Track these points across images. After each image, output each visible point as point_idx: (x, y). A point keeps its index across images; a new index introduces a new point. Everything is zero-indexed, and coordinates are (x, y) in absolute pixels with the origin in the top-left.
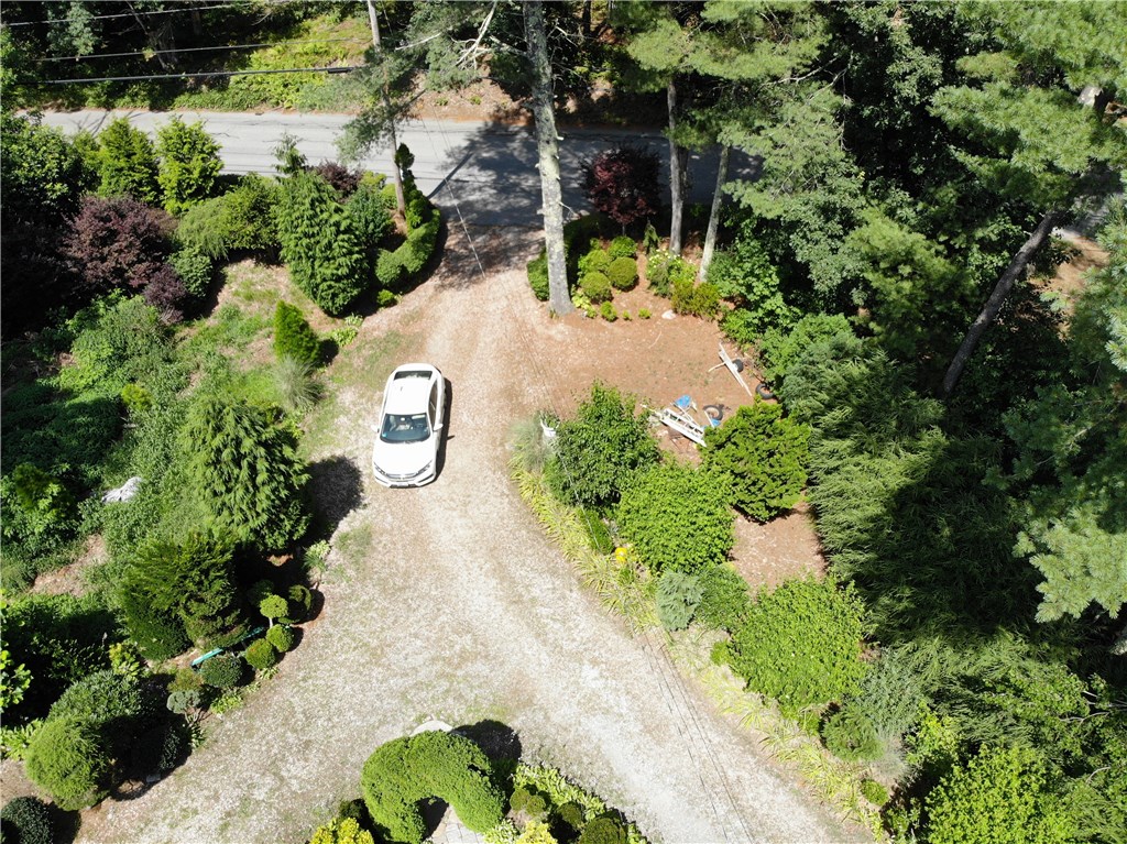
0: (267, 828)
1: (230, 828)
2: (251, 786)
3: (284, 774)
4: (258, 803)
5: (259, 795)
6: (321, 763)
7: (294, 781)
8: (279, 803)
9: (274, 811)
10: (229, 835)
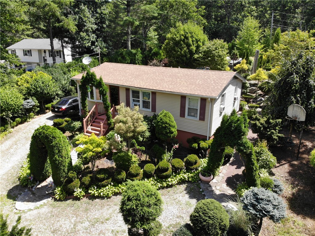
0: (96, 211)
1: (106, 218)
2: (86, 229)
3: (72, 226)
4: (90, 222)
5: (87, 224)
6: (58, 221)
7: (73, 221)
8: (84, 217)
9: (88, 215)
10: (109, 216)
